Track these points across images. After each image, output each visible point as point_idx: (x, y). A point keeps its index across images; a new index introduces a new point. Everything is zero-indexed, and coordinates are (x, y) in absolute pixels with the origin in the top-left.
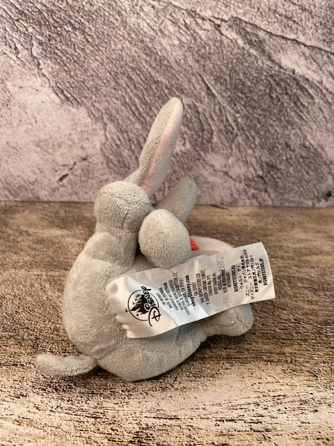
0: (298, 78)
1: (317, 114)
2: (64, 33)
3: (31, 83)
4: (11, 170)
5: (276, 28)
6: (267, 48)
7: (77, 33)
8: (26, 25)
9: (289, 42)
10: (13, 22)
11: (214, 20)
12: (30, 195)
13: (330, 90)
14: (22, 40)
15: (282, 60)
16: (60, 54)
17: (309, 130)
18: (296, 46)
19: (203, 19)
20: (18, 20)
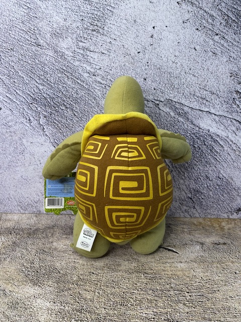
0: (212, 135)
1: (226, 157)
2: (60, 111)
3: (38, 140)
4: (23, 193)
5: (195, 105)
6: (190, 117)
7: (68, 110)
8: (36, 106)
9: (204, 113)
10: (29, 105)
11: (155, 101)
12: (34, 210)
13: (234, 142)
14: (34, 115)
15: (200, 124)
16: (57, 123)
17: (222, 167)
18: (210, 115)
19: (148, 101)
20: (31, 104)
